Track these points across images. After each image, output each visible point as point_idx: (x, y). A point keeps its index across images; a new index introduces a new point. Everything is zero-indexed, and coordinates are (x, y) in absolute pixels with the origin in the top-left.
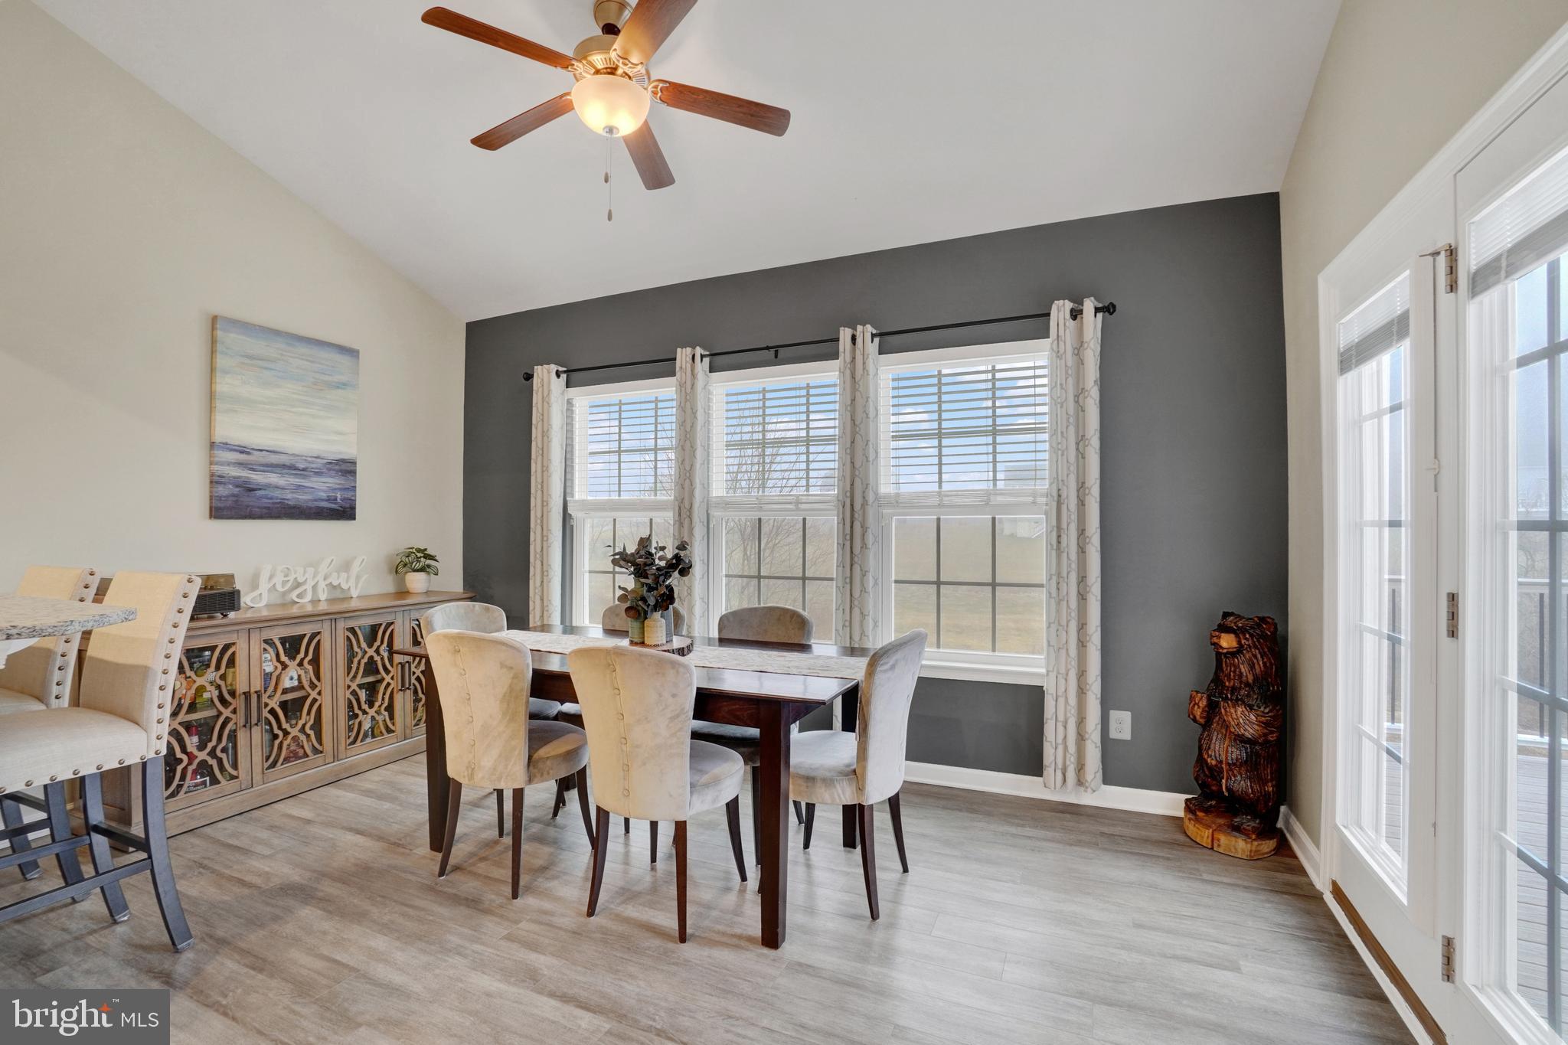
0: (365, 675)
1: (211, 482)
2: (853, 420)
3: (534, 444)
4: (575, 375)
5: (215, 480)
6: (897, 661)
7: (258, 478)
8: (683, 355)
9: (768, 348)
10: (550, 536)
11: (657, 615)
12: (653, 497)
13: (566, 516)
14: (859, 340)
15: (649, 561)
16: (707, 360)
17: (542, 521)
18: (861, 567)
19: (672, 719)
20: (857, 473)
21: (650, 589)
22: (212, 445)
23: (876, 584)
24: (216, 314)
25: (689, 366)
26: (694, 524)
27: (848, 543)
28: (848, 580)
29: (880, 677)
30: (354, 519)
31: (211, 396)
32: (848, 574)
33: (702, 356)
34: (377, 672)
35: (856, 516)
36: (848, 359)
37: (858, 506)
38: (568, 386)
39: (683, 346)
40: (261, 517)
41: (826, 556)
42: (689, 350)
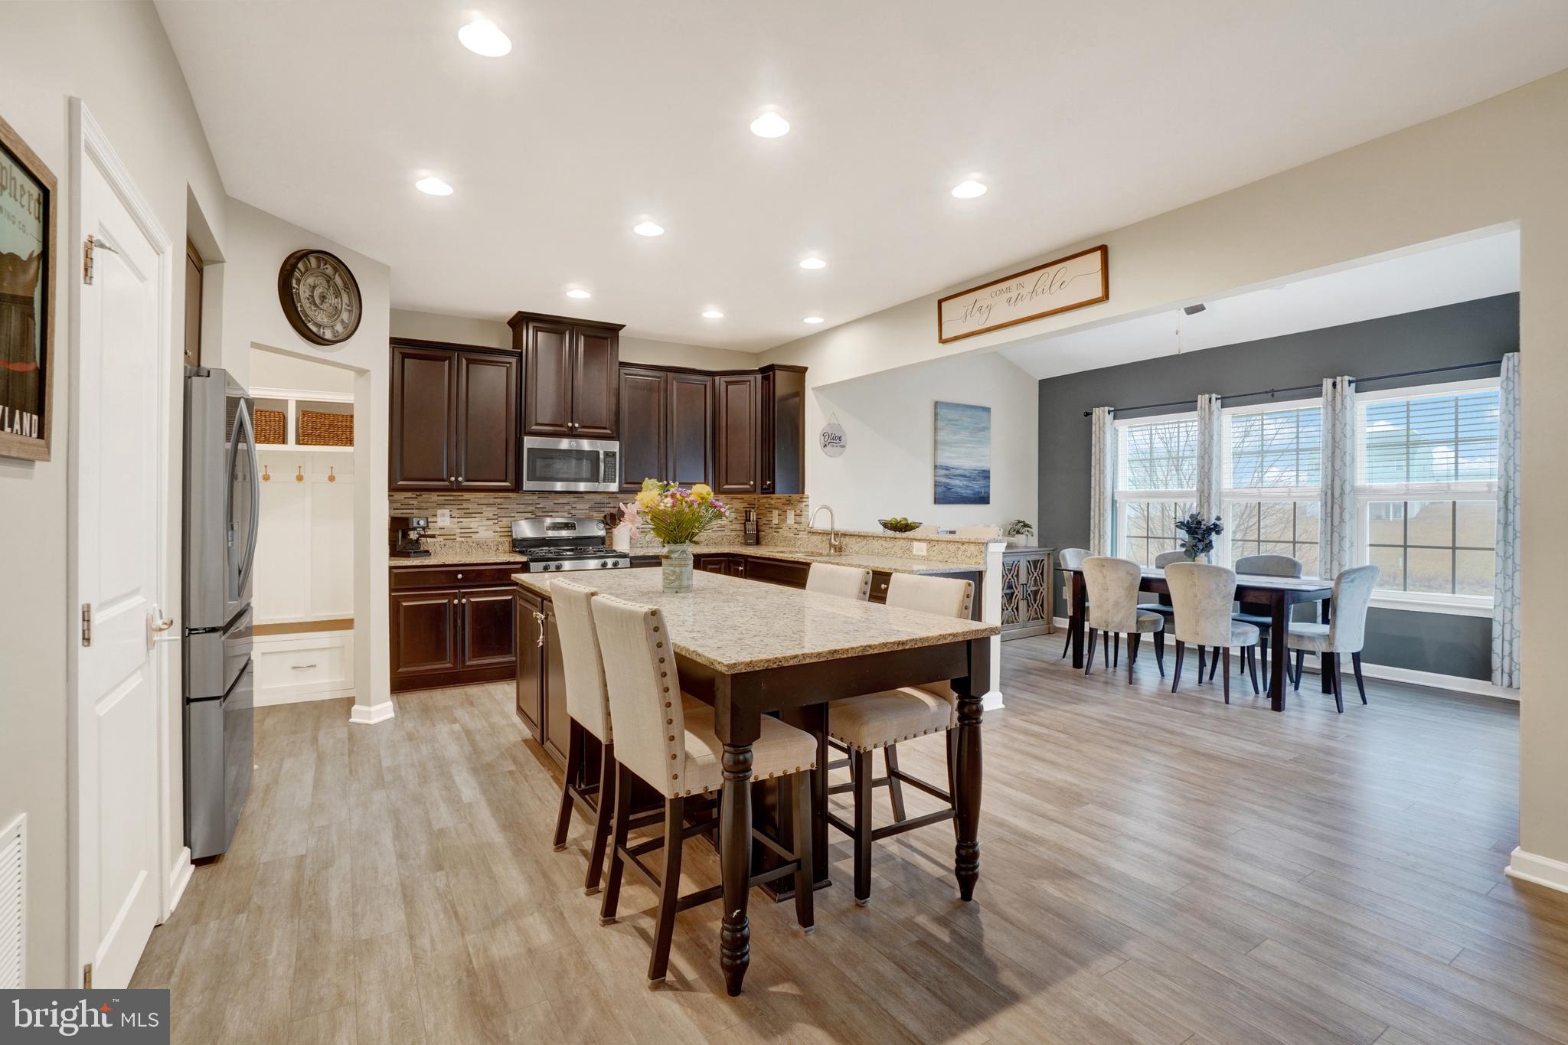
0: (1007, 589)
1: (935, 485)
2: (1334, 438)
3: (1093, 457)
4: (1118, 413)
5: (936, 485)
6: (1355, 577)
7: (951, 482)
8: (1202, 399)
9: (1267, 392)
10: (1105, 514)
11: (1203, 555)
12: (1180, 489)
13: (1114, 502)
14: (1339, 387)
15: (1198, 526)
16: (1219, 401)
17: (1100, 505)
18: (1339, 534)
19: (1223, 598)
20: (1336, 473)
21: (1200, 541)
22: (936, 467)
23: (1352, 545)
24: (937, 400)
25: (1207, 406)
26: (1211, 506)
27: (1329, 519)
28: (1329, 543)
29: (1344, 586)
30: (989, 503)
31: (936, 442)
32: (1329, 538)
33: (1217, 399)
34: (1012, 588)
35: (1336, 501)
36: (1330, 399)
37: (1337, 494)
38: (1114, 419)
39: (1203, 393)
40: (953, 503)
41: (1313, 527)
42: (1207, 396)
